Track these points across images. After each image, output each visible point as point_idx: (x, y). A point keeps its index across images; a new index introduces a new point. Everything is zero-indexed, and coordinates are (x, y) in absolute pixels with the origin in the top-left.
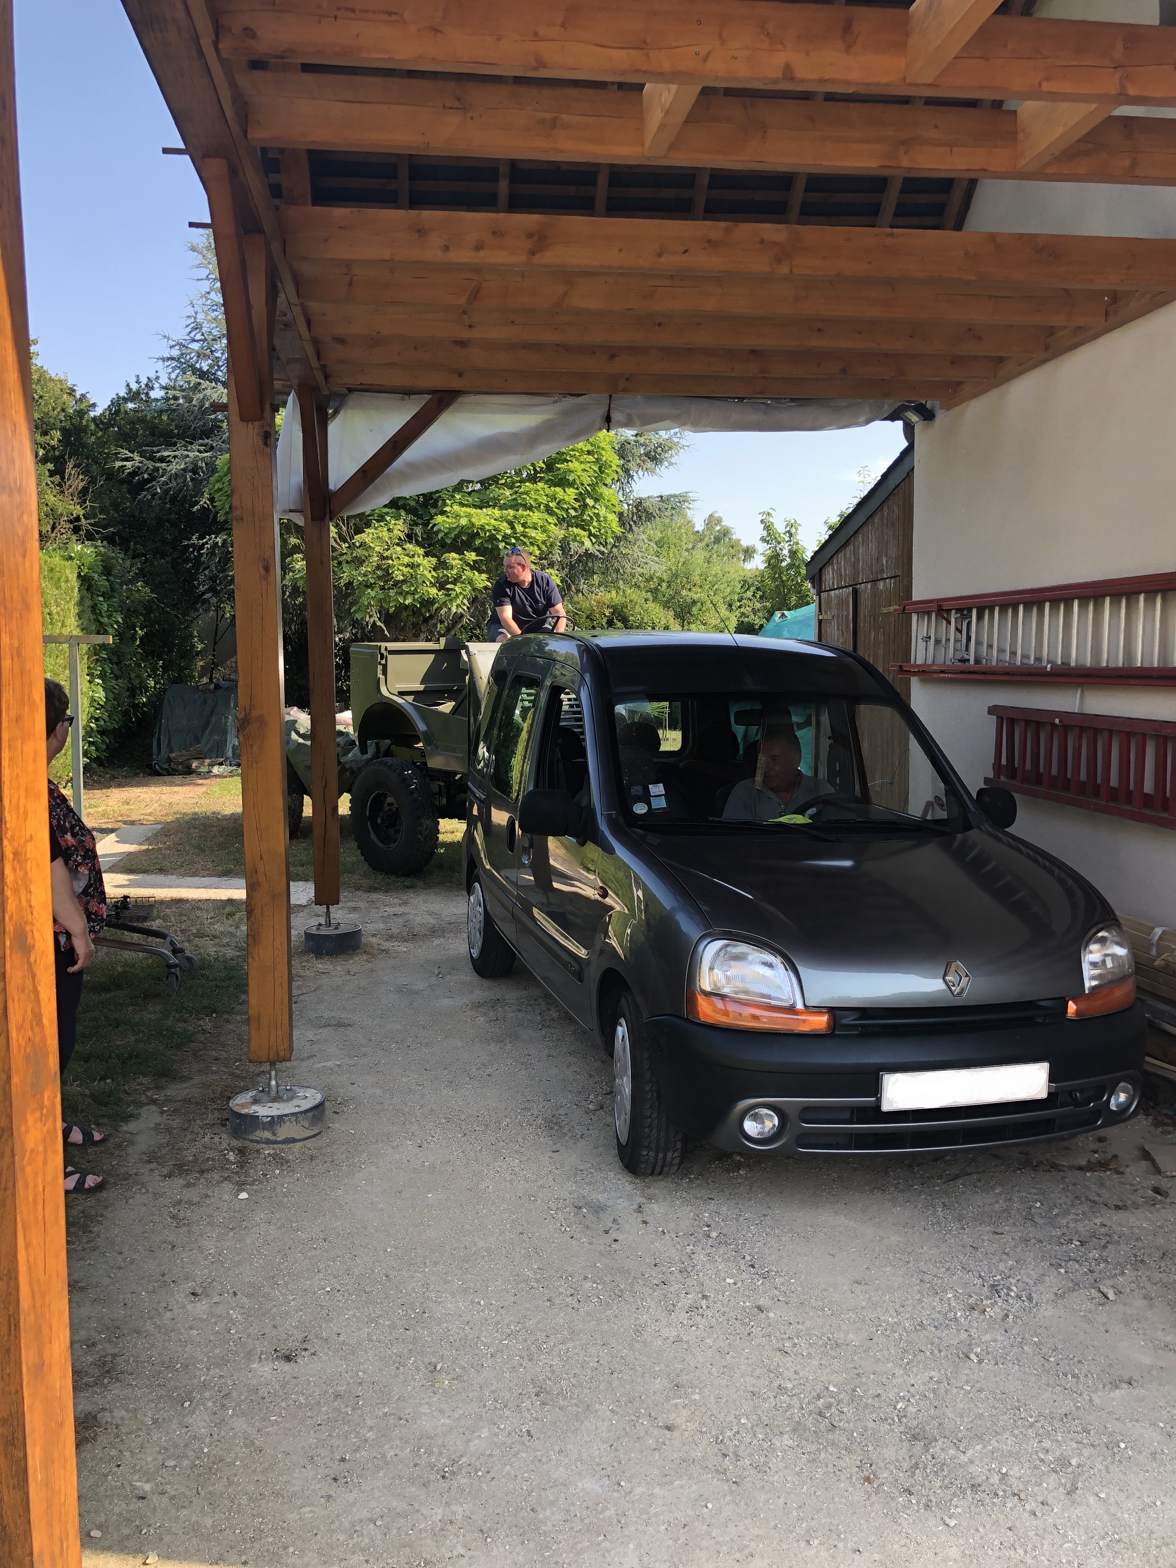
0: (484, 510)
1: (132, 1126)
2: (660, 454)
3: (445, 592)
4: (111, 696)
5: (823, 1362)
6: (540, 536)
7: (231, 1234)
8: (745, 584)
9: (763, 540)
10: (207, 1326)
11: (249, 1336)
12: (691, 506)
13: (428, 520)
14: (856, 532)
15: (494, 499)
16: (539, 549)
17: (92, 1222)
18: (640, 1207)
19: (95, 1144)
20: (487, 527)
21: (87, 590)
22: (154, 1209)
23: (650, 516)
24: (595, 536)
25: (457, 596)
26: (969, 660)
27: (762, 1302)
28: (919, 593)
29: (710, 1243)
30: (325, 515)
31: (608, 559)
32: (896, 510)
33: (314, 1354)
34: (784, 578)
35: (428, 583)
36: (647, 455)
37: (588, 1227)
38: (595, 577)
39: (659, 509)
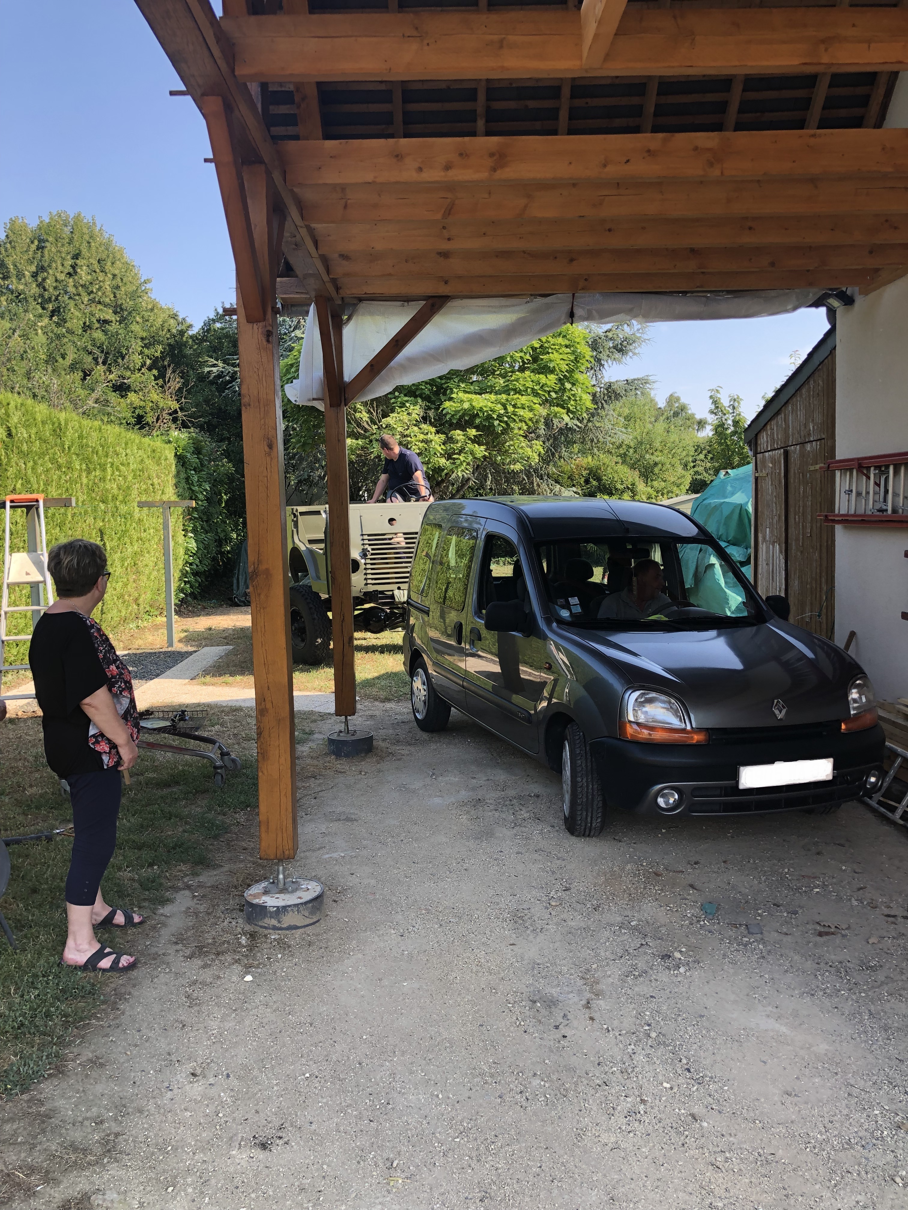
0: (483, 395)
1: (167, 910)
2: (625, 347)
3: (452, 461)
4: (201, 546)
5: (753, 1180)
6: (527, 415)
7: (234, 1015)
8: (698, 449)
9: (712, 412)
10: (200, 1108)
11: (234, 1119)
12: (650, 387)
13: (439, 405)
14: (787, 403)
15: (491, 386)
16: (527, 425)
17: (120, 1000)
18: (588, 1003)
19: (135, 925)
20: (485, 409)
21: (182, 466)
22: (173, 988)
23: (618, 396)
24: (572, 412)
25: (461, 463)
26: (887, 510)
27: (696, 1110)
28: (842, 452)
29: (650, 1043)
30: (341, 402)
31: (584, 431)
32: (821, 383)
33: (286, 1143)
34: (729, 443)
35: (439, 455)
36: (615, 347)
37: (540, 1022)
38: (575, 446)
39: (626, 390)
